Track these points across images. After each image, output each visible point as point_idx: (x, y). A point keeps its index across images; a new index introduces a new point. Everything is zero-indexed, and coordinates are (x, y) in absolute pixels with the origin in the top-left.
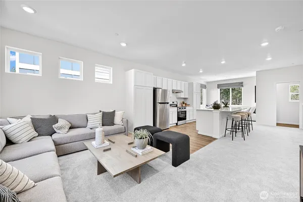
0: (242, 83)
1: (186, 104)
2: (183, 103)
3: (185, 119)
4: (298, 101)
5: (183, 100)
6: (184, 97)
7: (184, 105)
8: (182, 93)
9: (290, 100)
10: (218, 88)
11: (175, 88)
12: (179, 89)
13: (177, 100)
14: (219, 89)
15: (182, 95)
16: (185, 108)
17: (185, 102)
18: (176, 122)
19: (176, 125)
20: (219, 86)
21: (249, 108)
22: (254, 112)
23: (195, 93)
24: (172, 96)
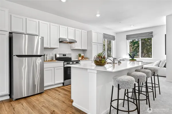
0: (152, 33)
2: (80, 55)
6: (80, 48)
10: (127, 39)
16: (77, 62)
17: (82, 55)
18: (62, 81)
19: (62, 85)
20: (128, 37)
21: (158, 62)
22: (165, 67)
23: (94, 44)
24: (58, 47)
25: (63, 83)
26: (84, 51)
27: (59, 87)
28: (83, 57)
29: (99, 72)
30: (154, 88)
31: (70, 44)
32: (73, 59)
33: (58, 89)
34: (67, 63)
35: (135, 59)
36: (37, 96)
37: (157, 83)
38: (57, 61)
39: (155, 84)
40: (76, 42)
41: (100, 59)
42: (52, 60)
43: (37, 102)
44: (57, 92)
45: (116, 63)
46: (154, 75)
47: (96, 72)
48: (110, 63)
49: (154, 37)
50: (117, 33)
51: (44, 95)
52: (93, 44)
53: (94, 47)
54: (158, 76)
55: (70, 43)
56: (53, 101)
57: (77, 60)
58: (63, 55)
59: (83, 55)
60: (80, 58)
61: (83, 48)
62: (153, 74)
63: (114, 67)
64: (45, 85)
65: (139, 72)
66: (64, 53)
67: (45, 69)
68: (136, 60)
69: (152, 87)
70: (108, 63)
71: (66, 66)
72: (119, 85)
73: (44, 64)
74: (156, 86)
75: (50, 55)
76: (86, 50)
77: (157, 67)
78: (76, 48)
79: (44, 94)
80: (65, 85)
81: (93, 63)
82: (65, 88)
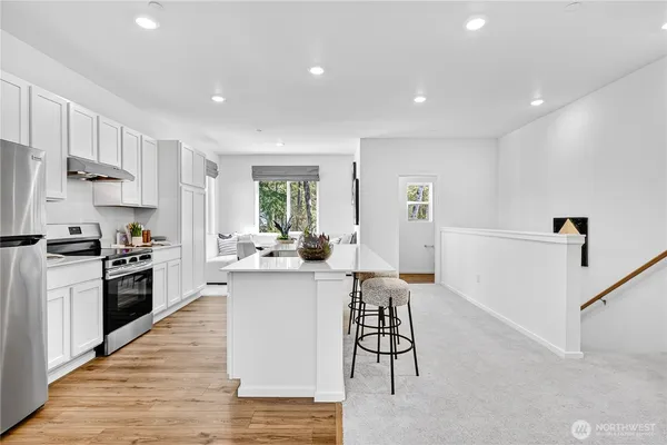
0: (316, 169)
1: (147, 237)
2: (135, 231)
3: (149, 309)
5: (130, 219)
6: (136, 202)
7: (138, 241)
8: (127, 183)
10: (255, 177)
11: (82, 151)
12: (109, 158)
13: (95, 217)
14: (257, 183)
15: (128, 194)
16: (147, 254)
17: (144, 228)
19: (93, 356)
20: (258, 173)
24: (64, 195)
25: (98, 349)
26: (140, 211)
34: (117, 264)
50: (221, 156)
58: (71, 231)
61: (146, 202)
66: (75, 221)
76: (152, 210)
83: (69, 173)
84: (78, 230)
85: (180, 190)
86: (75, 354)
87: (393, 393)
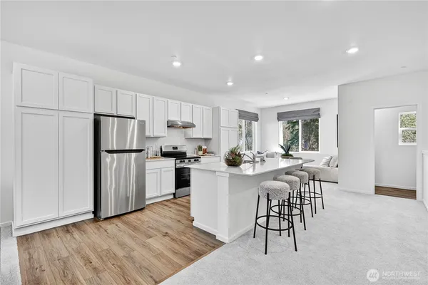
0: (319, 109)
2: (200, 148)
4: (414, 144)
5: (198, 143)
6: (201, 136)
9: (401, 143)
10: (279, 119)
11: (173, 118)
12: (186, 119)
13: (185, 143)
15: (195, 133)
16: (197, 159)
17: (204, 147)
18: (173, 190)
19: (172, 197)
20: (280, 116)
21: (328, 157)
22: (337, 166)
23: (224, 129)
24: (166, 135)
25: (174, 194)
26: (207, 140)
27: (167, 201)
28: (205, 151)
29: (232, 176)
30: (313, 200)
31: (184, 130)
32: (189, 155)
33: (166, 203)
34: (181, 162)
35: (290, 153)
36: (136, 214)
37: (318, 191)
38: (164, 159)
39: (315, 193)
40: (195, 126)
41: (234, 156)
42: (156, 156)
43: (139, 222)
44: (165, 207)
45: (258, 162)
46: (314, 180)
47: (228, 175)
48: (249, 162)
49: (322, 117)
50: (262, 109)
51: (147, 212)
52: (222, 128)
53: (224, 134)
54: (320, 181)
55: (184, 127)
56: (162, 220)
57: (195, 155)
58: (174, 148)
59: (206, 147)
60: (201, 153)
61: (205, 136)
62: (311, 178)
63: (254, 169)
64: (148, 196)
65: (291, 175)
66: (175, 145)
67: (147, 172)
68: (291, 155)
69: (310, 197)
70: (245, 162)
71: (178, 166)
72: (268, 194)
73: (147, 163)
74: (317, 196)
75: (153, 148)
76: (210, 139)
77: (326, 167)
78: (194, 136)
79: (146, 210)
80: (177, 196)
81: (222, 162)
82: (178, 201)
83: (168, 127)
84: (176, 148)
85: (219, 130)
86: (163, 194)
87: (266, 254)
